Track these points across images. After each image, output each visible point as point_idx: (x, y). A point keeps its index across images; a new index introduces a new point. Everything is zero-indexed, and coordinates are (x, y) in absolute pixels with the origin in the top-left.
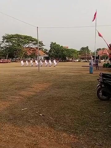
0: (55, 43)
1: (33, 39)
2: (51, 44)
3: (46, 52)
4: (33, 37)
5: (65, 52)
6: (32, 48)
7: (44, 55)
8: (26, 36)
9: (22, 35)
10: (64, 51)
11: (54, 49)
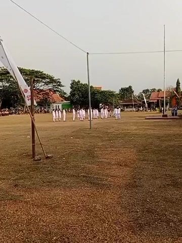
0: (79, 82)
1: (45, 74)
2: (73, 83)
3: (64, 96)
4: (44, 73)
5: (98, 97)
6: (42, 91)
7: (62, 101)
8: (32, 70)
9: (26, 69)
10: (96, 94)
11: (80, 91)
